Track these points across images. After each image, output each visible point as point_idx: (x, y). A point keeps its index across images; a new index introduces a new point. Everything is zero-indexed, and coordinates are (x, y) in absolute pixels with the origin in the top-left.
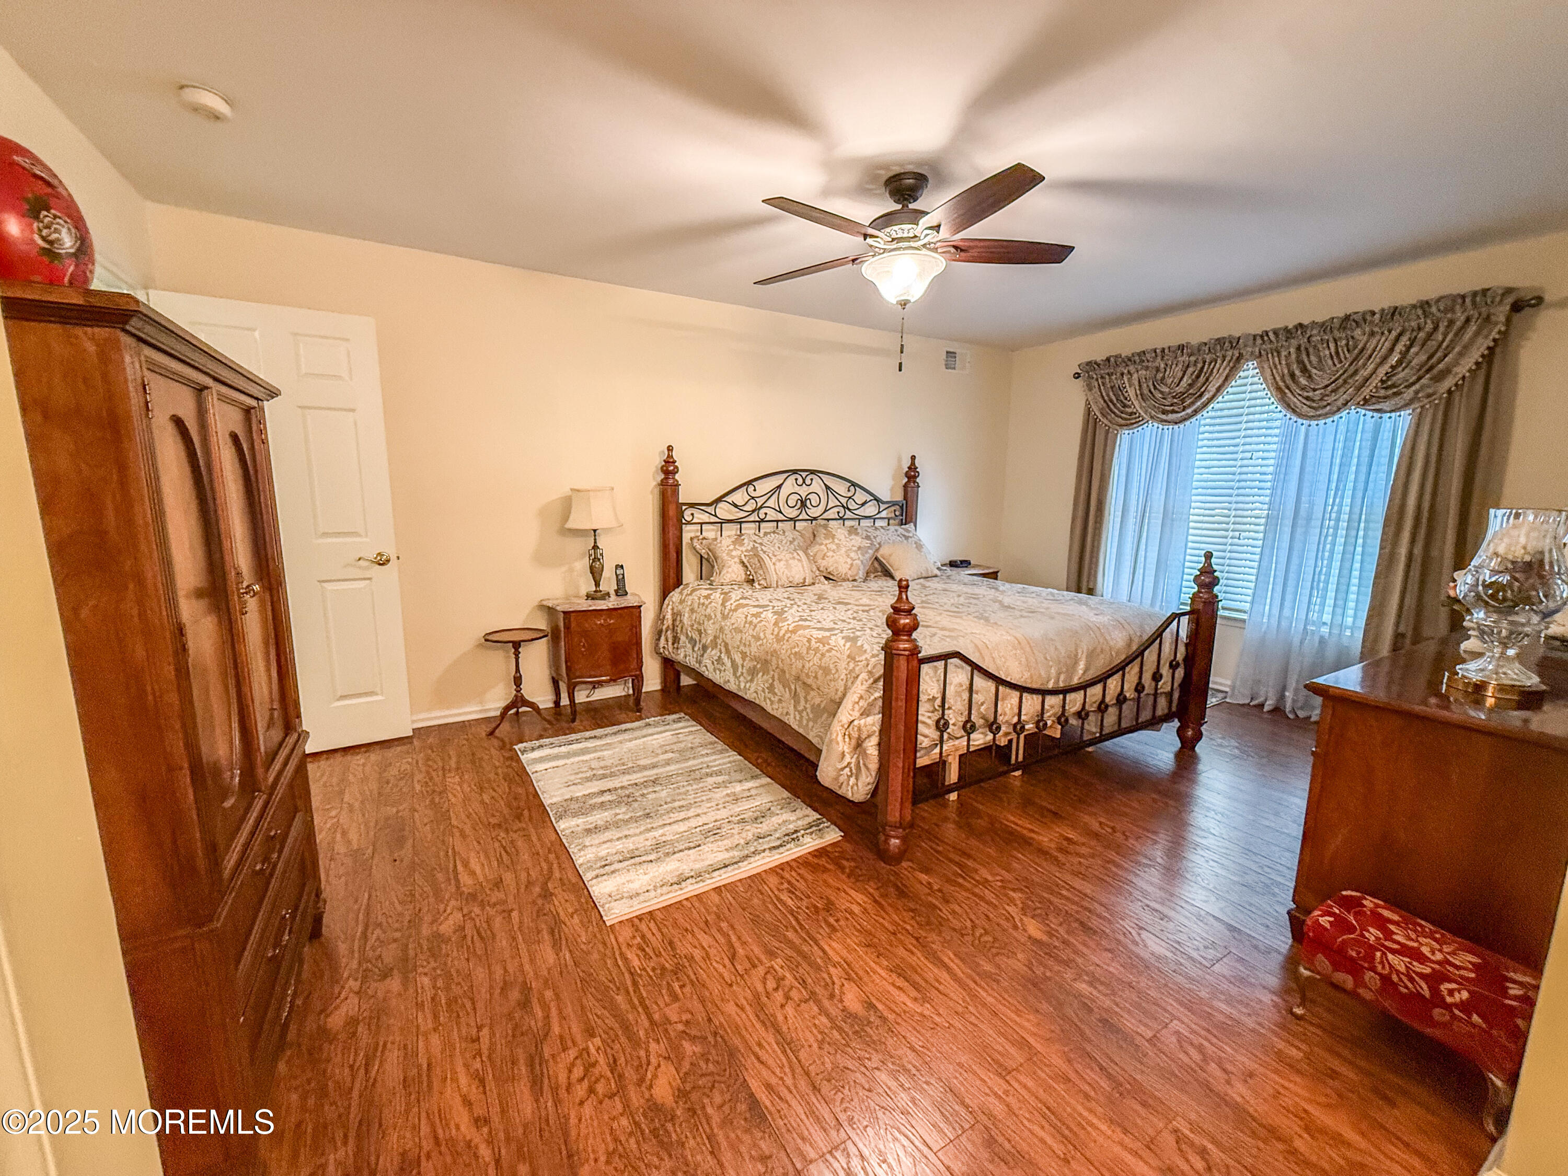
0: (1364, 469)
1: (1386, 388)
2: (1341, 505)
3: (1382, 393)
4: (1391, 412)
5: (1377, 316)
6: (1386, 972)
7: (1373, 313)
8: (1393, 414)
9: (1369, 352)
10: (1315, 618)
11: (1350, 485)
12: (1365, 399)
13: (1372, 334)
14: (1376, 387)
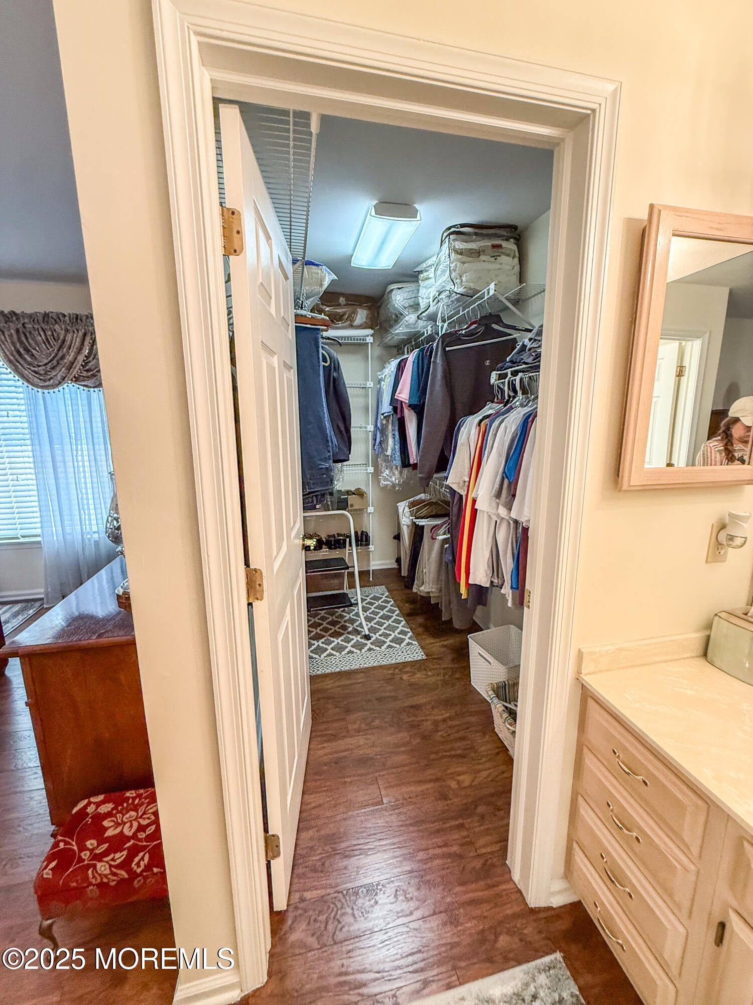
0: (88, 425)
1: (87, 371)
2: (82, 450)
3: (85, 374)
4: (94, 387)
5: (67, 318)
6: (99, 880)
7: (64, 316)
8: (96, 389)
9: (68, 343)
10: (88, 529)
11: (83, 436)
12: (75, 377)
13: (67, 331)
14: (80, 369)
